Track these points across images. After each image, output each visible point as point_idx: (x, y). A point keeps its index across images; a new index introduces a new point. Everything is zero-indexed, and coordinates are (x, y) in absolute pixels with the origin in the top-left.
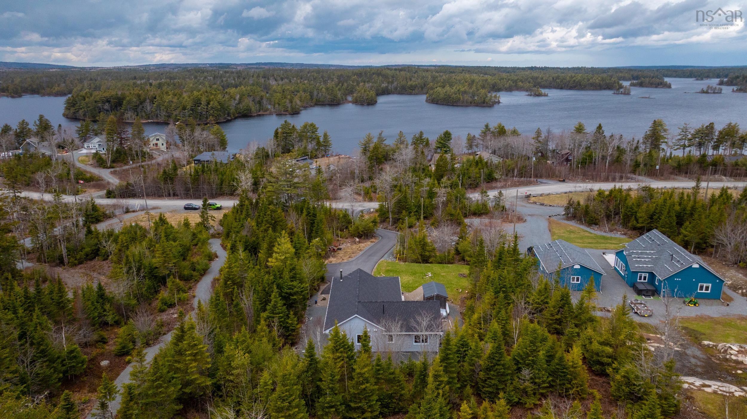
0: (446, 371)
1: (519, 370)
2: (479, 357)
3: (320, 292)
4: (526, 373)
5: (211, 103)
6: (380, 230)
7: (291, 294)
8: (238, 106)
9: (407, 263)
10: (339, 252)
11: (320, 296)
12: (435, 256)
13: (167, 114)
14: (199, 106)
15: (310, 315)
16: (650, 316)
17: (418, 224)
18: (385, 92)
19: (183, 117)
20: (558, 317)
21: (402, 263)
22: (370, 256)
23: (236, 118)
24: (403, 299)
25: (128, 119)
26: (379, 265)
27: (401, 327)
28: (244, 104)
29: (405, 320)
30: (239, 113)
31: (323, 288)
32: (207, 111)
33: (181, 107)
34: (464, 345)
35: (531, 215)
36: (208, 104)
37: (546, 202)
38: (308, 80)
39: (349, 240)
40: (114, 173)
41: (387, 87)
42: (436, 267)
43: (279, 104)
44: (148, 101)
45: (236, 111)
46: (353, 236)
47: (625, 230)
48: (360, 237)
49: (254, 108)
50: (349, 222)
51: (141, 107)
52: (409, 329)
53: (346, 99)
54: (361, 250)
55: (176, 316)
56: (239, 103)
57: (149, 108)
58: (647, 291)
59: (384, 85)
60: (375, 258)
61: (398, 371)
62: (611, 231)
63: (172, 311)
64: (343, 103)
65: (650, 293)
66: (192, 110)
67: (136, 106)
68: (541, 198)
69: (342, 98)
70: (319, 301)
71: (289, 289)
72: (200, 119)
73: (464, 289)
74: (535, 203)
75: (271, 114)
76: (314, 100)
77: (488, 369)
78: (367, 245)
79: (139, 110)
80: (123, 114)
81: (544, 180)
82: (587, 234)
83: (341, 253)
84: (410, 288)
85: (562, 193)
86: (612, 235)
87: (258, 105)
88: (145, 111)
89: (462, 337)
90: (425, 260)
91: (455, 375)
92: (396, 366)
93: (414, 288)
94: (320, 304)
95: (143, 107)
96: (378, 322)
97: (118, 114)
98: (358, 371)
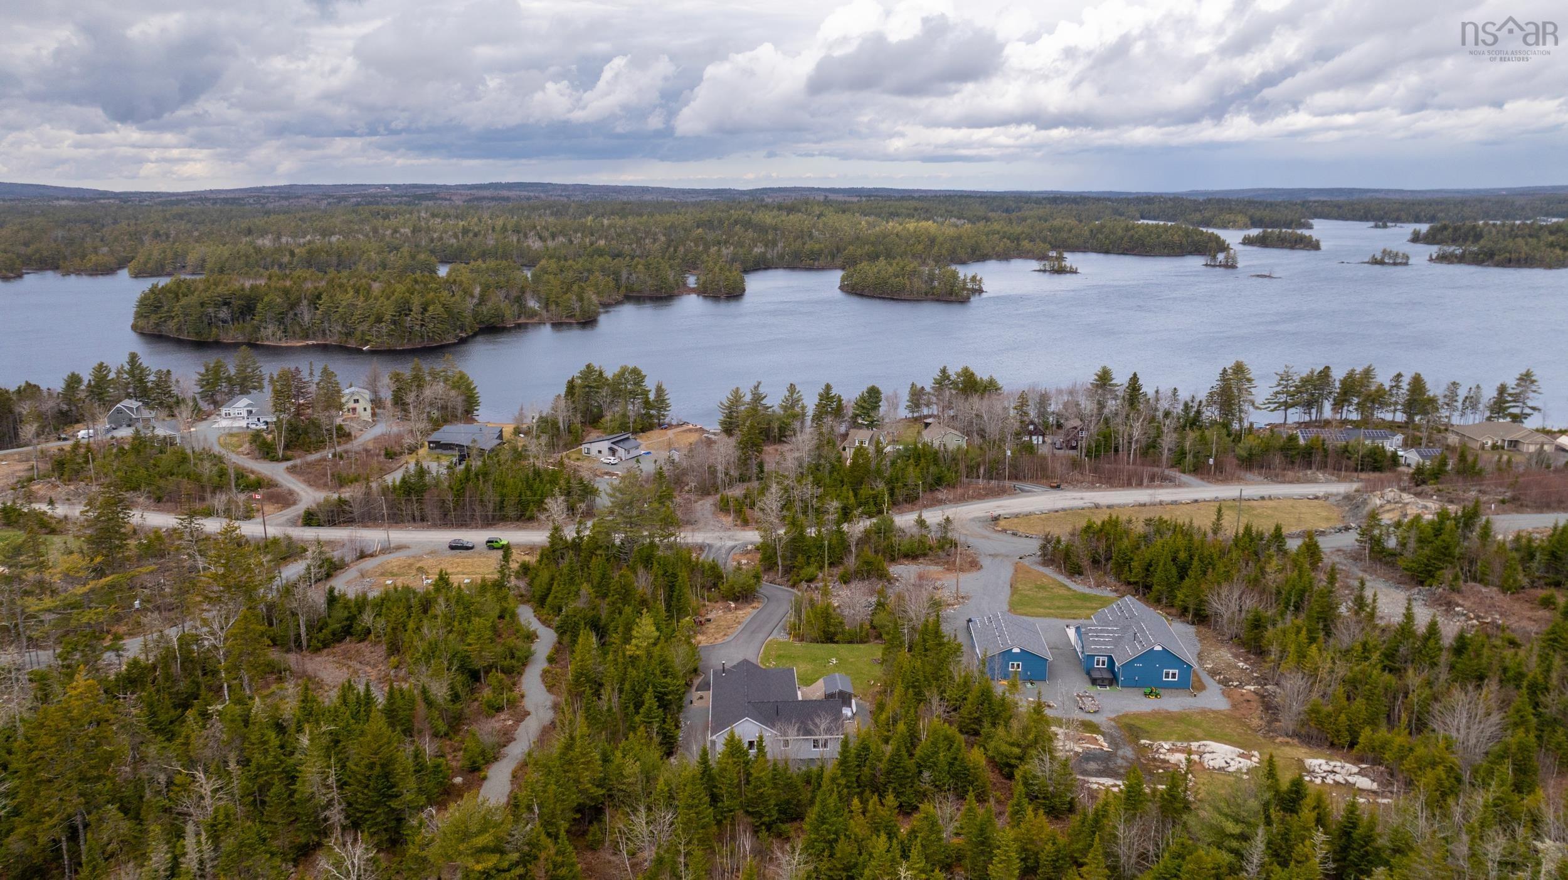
0: (844, 775)
1: (921, 772)
2: (880, 761)
3: (694, 688)
4: (926, 774)
5: (431, 308)
6: (766, 587)
7: (666, 694)
8: (479, 309)
9: (804, 644)
10: (708, 625)
11: (695, 695)
12: (843, 633)
13: (344, 330)
14: (406, 315)
15: (686, 718)
16: (1095, 712)
17: (821, 575)
18: (761, 265)
19: (377, 337)
20: (976, 715)
21: (798, 644)
22: (753, 632)
23: (475, 335)
24: (800, 698)
25: (268, 339)
26: (767, 646)
27: (798, 730)
28: (489, 304)
29: (802, 722)
30: (481, 322)
31: (697, 682)
32: (422, 325)
33: (372, 318)
34: (866, 748)
35: (994, 556)
36: (425, 310)
37: (1021, 530)
38: (606, 238)
39: (720, 605)
40: (292, 470)
41: (764, 254)
42: (843, 649)
43: (557, 304)
44: (305, 302)
45: (475, 319)
46: (725, 598)
47: (1118, 584)
48: (736, 599)
49: (509, 312)
50: (720, 577)
51: (291, 314)
52: (808, 732)
53: (685, 284)
54: (739, 623)
55: (510, 722)
56: (479, 304)
57: (307, 318)
58: (1103, 679)
59: (758, 250)
60: (761, 636)
61: (795, 775)
62: (1098, 585)
63: (502, 717)
64: (679, 295)
65: (1106, 682)
66: (394, 322)
67: (282, 313)
68: (1016, 520)
69: (677, 284)
70: (694, 699)
71: (663, 687)
72: (409, 340)
73: (877, 680)
74: (1004, 531)
75: (542, 323)
76: (623, 290)
77: (889, 772)
78: (747, 613)
79: (288, 321)
80: (257, 329)
81: (1027, 486)
82: (1063, 591)
83: (711, 627)
84: (808, 681)
85: (1050, 511)
86: (1097, 592)
87: (516, 306)
88: (299, 323)
89: (864, 740)
90: (829, 638)
91: (854, 779)
92: (793, 770)
93: (814, 681)
94: (697, 704)
95: (296, 315)
96: (773, 726)
97: (248, 327)
98: (755, 775)
